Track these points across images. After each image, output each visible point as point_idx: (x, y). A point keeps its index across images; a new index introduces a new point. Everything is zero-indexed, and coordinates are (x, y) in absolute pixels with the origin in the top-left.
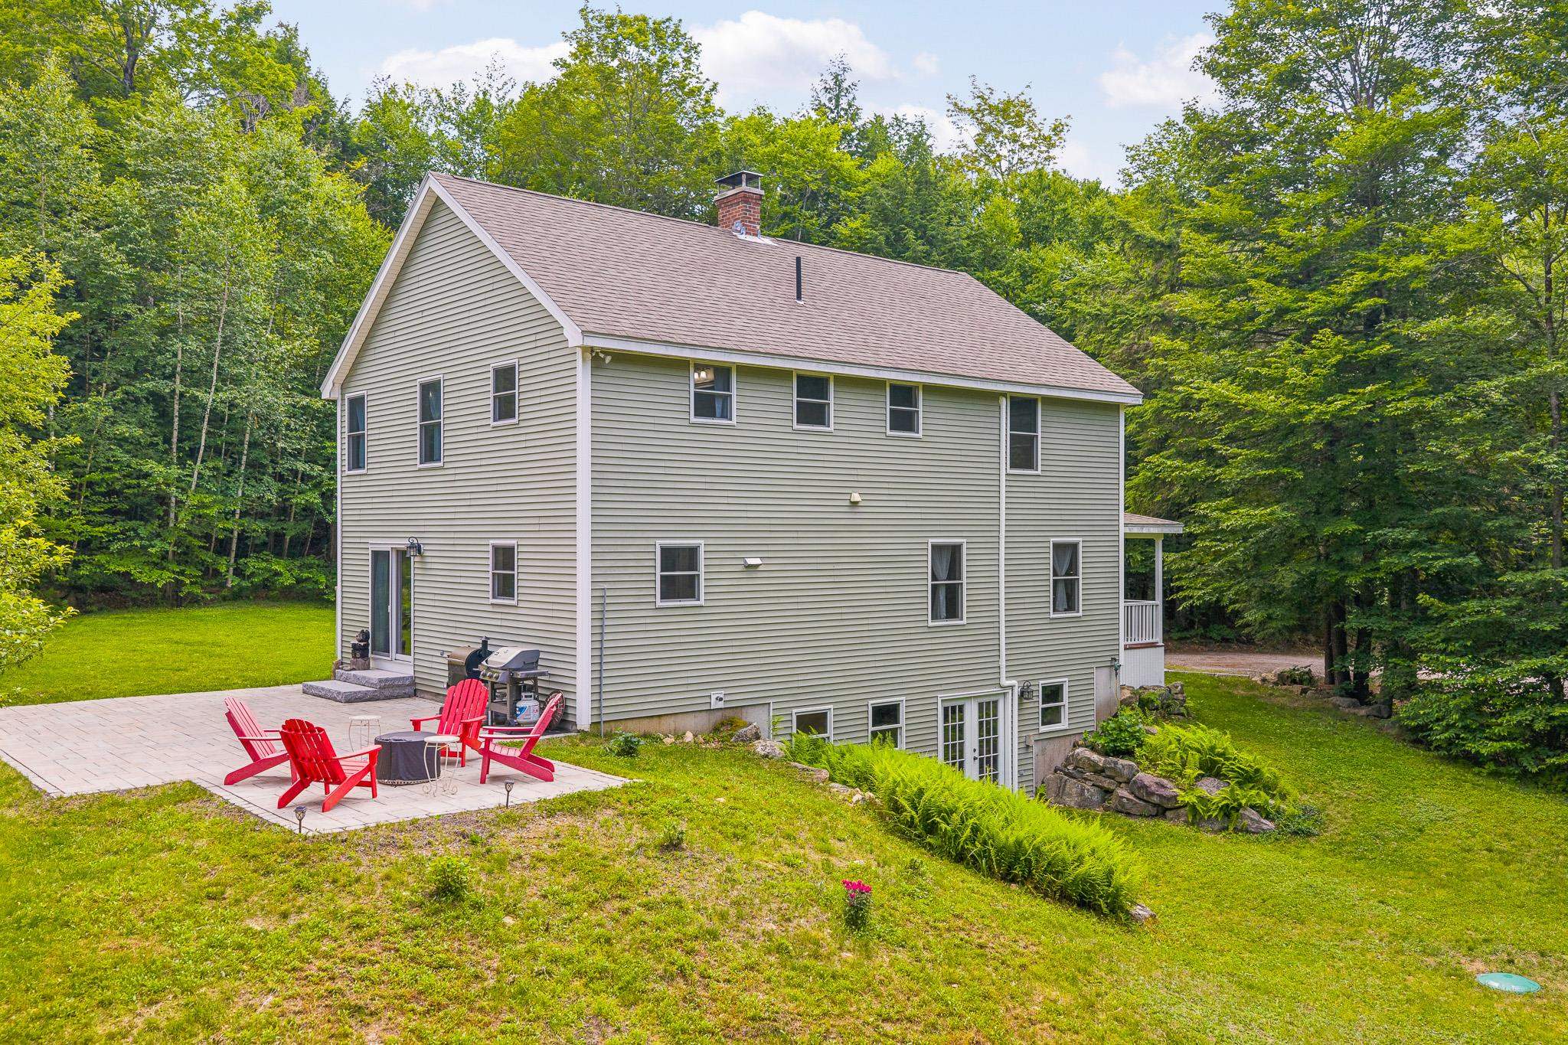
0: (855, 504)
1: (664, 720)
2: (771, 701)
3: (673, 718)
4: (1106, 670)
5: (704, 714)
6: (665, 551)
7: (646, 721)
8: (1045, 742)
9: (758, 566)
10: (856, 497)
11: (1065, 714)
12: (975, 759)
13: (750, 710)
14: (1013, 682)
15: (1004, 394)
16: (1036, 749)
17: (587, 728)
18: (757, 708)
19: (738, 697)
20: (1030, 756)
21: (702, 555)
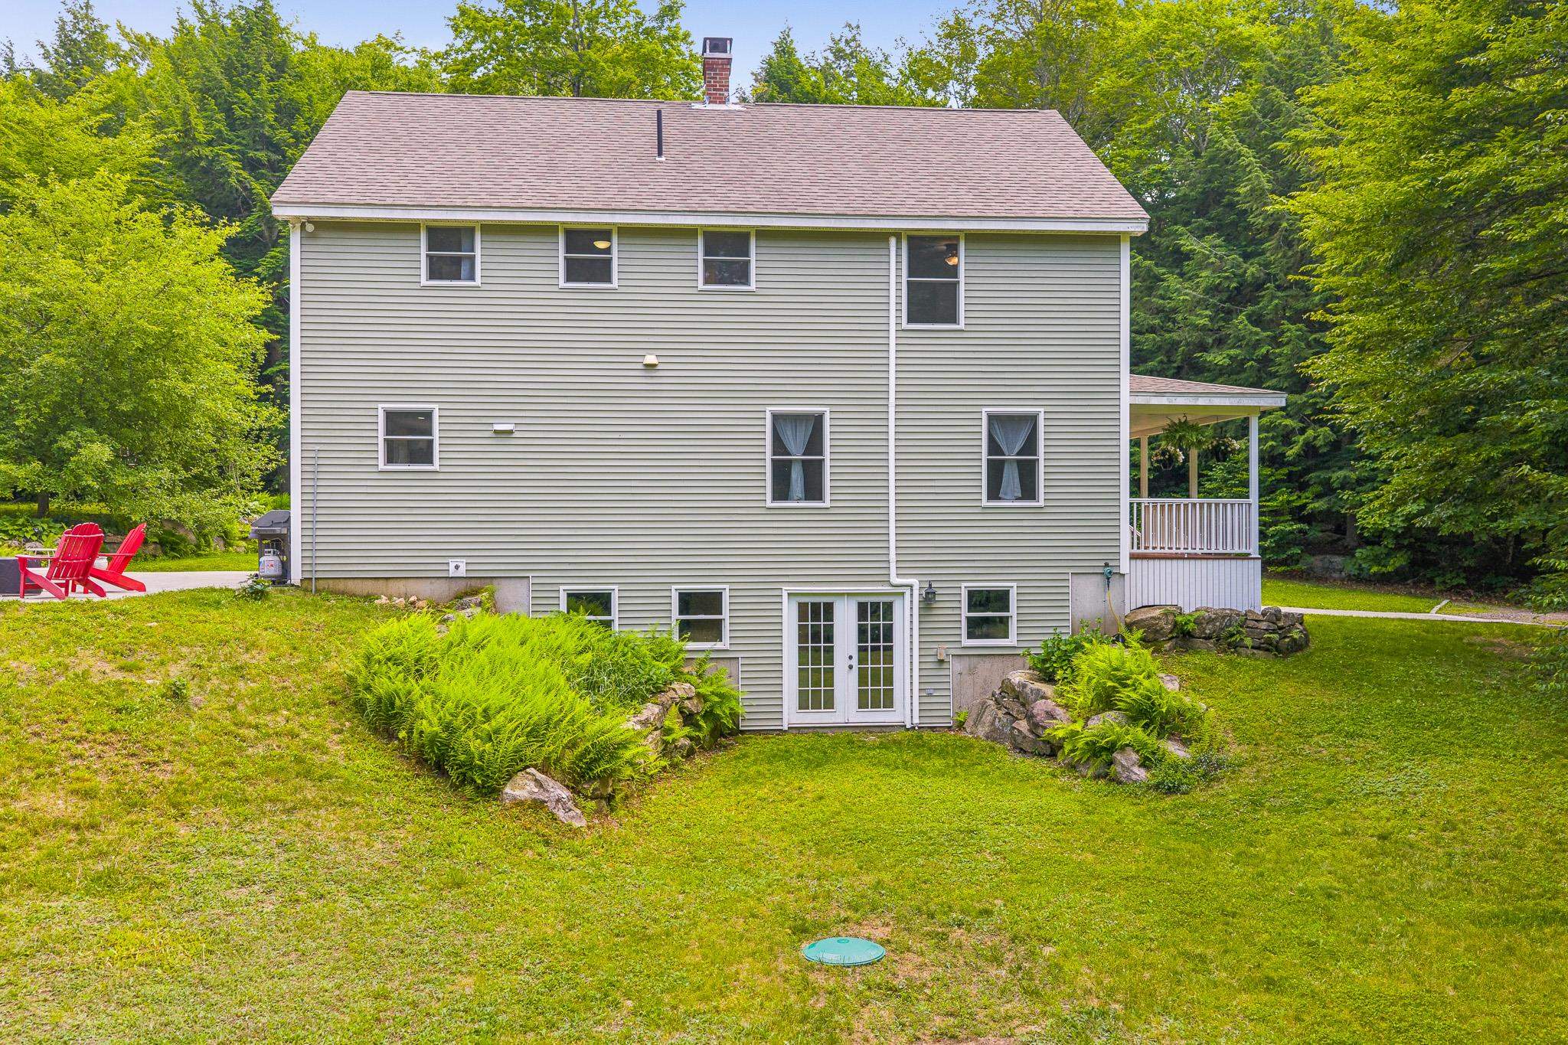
0: (651, 367)
1: (391, 583)
2: (530, 575)
3: (403, 582)
4: (1098, 578)
5: (443, 580)
6: (390, 415)
7: (370, 583)
8: (975, 660)
9: (511, 432)
10: (651, 359)
11: (1013, 626)
12: (851, 667)
13: (503, 582)
14: (914, 581)
15: (897, 234)
16: (955, 666)
17: (298, 583)
18: (513, 581)
19: (485, 569)
20: (946, 672)
21: (436, 420)
